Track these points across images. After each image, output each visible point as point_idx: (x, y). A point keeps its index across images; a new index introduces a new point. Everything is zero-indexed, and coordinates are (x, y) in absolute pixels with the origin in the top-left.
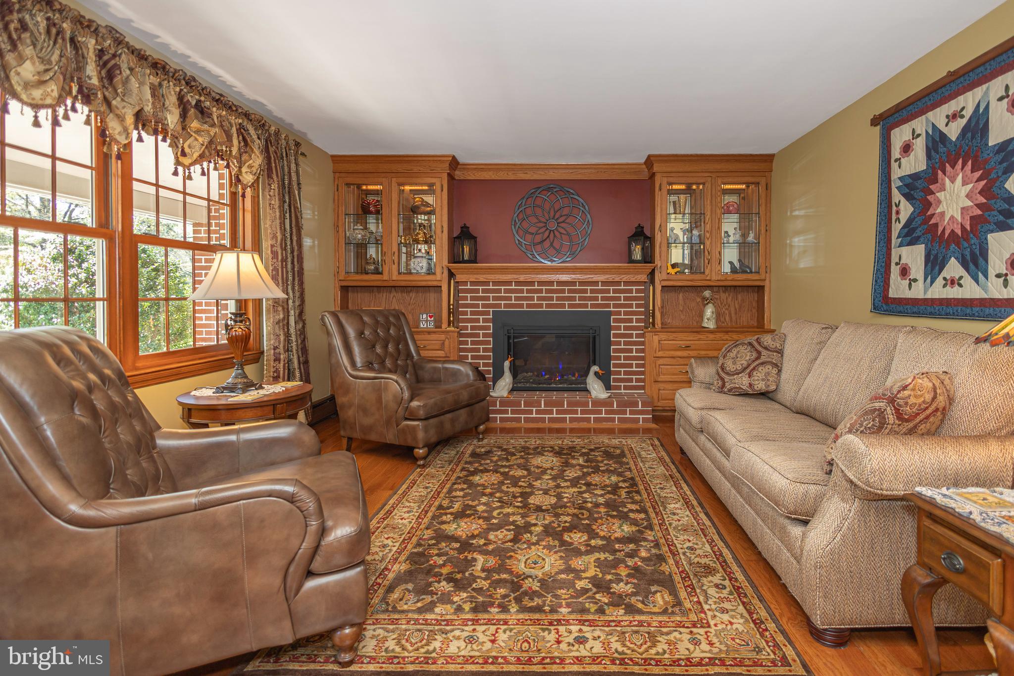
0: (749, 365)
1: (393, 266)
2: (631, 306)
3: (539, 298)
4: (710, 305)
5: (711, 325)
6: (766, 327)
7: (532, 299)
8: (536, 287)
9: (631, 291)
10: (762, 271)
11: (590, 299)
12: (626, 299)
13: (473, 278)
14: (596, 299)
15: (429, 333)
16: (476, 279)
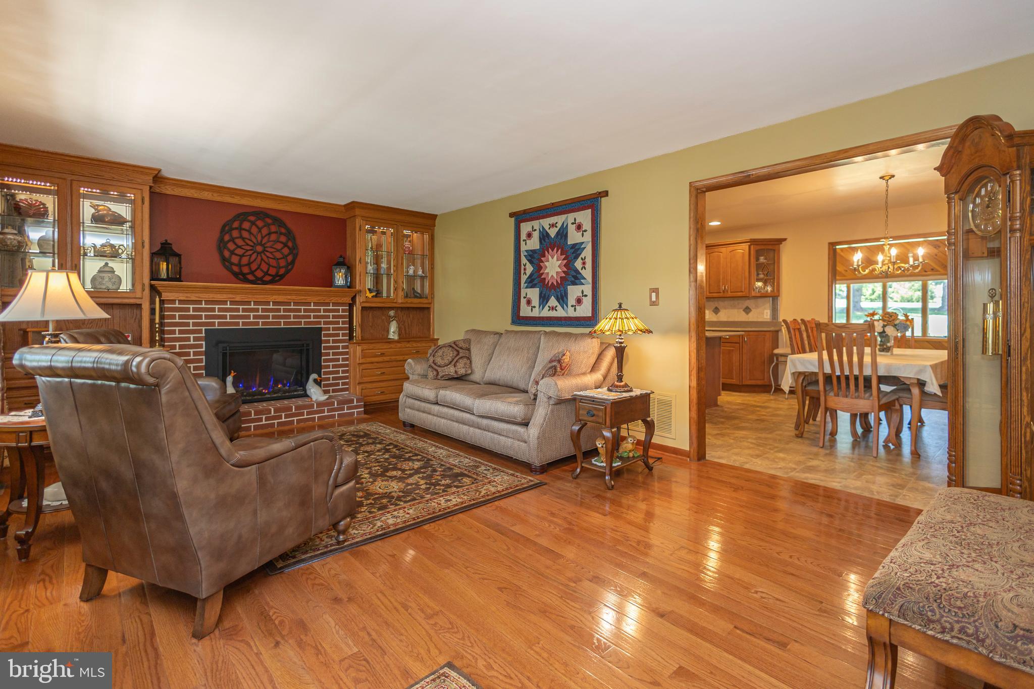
0: (453, 360)
2: (338, 323)
3: (255, 317)
4: (395, 322)
5: (396, 337)
6: (431, 337)
7: (248, 317)
9: (338, 311)
10: (429, 297)
11: (304, 317)
12: (334, 317)
14: (309, 317)
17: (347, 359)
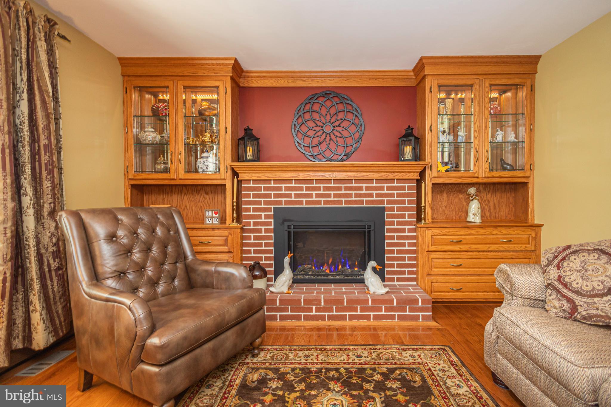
1: (180, 166)
2: (403, 202)
3: (317, 196)
4: (476, 201)
5: (477, 220)
6: (530, 221)
7: (311, 196)
8: (315, 185)
9: (403, 188)
10: (527, 168)
11: (366, 195)
12: (399, 195)
13: (254, 176)
14: (371, 195)
15: (213, 229)
16: (258, 177)
17: (414, 245)
